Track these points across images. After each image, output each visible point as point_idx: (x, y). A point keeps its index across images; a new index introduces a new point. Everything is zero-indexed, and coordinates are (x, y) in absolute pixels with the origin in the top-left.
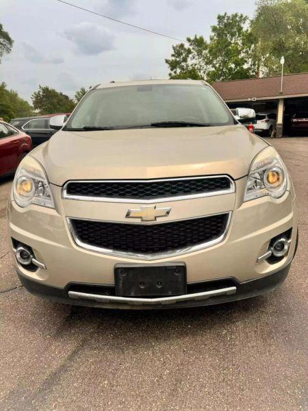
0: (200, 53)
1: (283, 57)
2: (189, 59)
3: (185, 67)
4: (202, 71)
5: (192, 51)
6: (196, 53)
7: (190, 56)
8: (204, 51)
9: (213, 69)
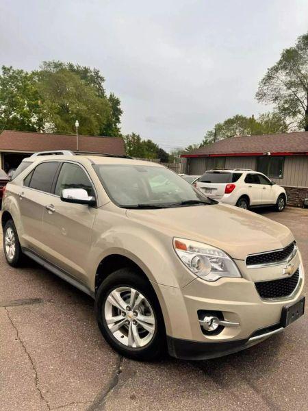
1: (77, 121)
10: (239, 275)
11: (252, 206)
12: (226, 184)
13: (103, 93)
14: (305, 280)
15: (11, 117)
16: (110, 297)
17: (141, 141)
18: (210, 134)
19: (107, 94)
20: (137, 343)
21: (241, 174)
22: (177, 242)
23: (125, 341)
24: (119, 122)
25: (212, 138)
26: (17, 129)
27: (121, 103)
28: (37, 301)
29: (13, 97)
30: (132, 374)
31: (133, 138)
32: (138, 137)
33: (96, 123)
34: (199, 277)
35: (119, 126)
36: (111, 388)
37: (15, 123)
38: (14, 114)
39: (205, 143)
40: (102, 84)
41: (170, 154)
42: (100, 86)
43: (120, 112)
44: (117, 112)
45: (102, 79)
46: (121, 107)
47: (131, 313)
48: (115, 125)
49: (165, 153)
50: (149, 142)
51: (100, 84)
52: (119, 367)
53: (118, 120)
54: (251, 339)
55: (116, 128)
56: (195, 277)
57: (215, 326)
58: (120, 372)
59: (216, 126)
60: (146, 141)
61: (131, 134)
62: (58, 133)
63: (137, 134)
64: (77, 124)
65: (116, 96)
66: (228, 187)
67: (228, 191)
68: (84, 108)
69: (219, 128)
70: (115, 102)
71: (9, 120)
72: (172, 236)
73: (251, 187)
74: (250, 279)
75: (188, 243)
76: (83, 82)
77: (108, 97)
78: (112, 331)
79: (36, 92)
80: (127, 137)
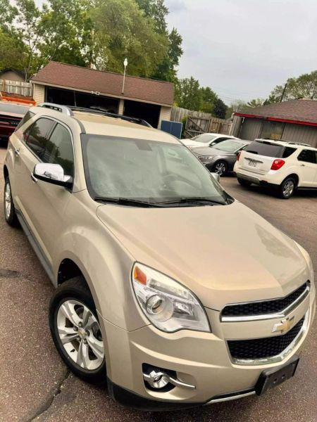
0: (28, 18)
1: (126, 59)
2: (14, 21)
3: (10, 29)
4: (31, 41)
5: (20, 12)
6: (24, 16)
7: (17, 17)
8: (34, 18)
9: (44, 42)
10: (208, 329)
11: (300, 187)
12: (274, 159)
13: (164, 28)
14: (308, 335)
15: (61, 46)
16: (63, 306)
17: (199, 88)
18: (279, 89)
19: (169, 30)
20: (85, 364)
21: (295, 149)
22: (137, 270)
23: (74, 356)
24: (177, 64)
25: (280, 94)
26: (66, 60)
27: (182, 42)
28: (14, 274)
29: (63, 24)
30: (69, 399)
31: (191, 83)
32: (197, 83)
33: (149, 64)
34: (152, 324)
35: (175, 68)
36: (38, 414)
37: (65, 53)
38: (64, 43)
39: (272, 99)
40: (165, 17)
41: (229, 106)
42: (162, 19)
43: (180, 52)
44: (176, 52)
45: (166, 10)
46: (182, 46)
47: (83, 331)
48: (172, 67)
49: (223, 105)
50: (208, 89)
51: (163, 16)
52: (60, 385)
53: (176, 61)
54: (213, 401)
55: (172, 70)
56: (148, 323)
57: (162, 384)
58: (59, 392)
59: (288, 81)
60: (205, 88)
61: (190, 79)
62: (107, 70)
63: (196, 79)
64: (126, 63)
65: (179, 33)
66: (276, 162)
67: (275, 167)
68: (139, 43)
69: (291, 84)
70: (176, 40)
71: (58, 50)
72: (134, 260)
73: (303, 165)
74: (222, 336)
75: (150, 274)
76: (142, 12)
77: (170, 33)
78: (63, 342)
79: (89, 20)
80: (184, 82)
